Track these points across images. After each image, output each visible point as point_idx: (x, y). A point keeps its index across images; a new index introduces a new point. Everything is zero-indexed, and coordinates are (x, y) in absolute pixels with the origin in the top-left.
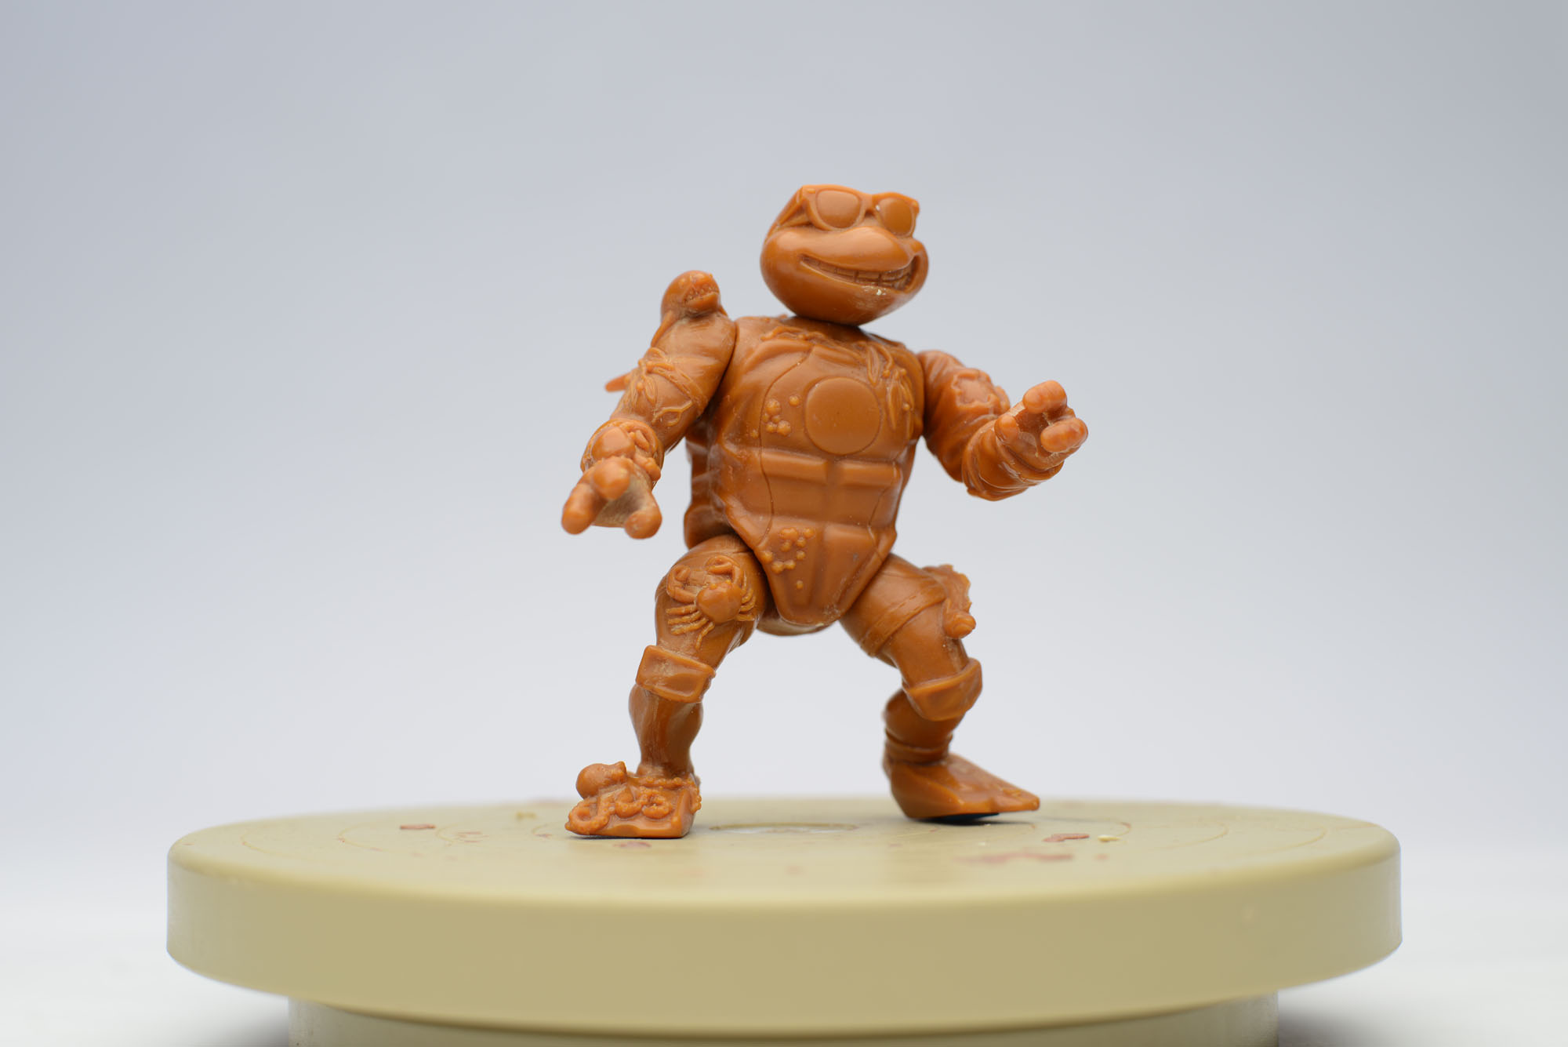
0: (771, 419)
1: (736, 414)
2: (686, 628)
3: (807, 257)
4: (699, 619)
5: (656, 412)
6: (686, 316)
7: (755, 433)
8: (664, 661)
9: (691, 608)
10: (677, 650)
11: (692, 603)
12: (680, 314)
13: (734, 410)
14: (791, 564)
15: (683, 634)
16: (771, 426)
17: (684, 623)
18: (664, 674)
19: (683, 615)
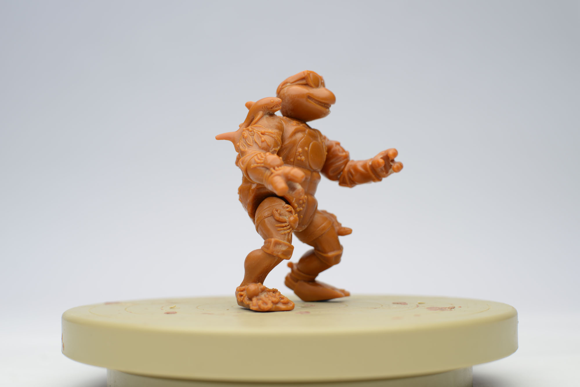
0: (299, 155)
1: (285, 152)
2: (286, 232)
3: (309, 97)
4: (289, 229)
5: (271, 150)
6: (267, 114)
7: (292, 160)
8: (281, 244)
9: (286, 224)
10: (284, 240)
11: (286, 222)
12: (266, 113)
13: (285, 151)
14: (301, 209)
15: (285, 234)
16: (299, 158)
17: (284, 230)
18: (282, 249)
19: (283, 227)
